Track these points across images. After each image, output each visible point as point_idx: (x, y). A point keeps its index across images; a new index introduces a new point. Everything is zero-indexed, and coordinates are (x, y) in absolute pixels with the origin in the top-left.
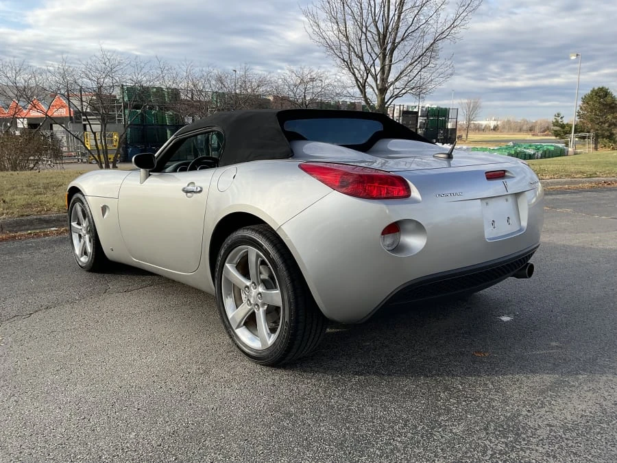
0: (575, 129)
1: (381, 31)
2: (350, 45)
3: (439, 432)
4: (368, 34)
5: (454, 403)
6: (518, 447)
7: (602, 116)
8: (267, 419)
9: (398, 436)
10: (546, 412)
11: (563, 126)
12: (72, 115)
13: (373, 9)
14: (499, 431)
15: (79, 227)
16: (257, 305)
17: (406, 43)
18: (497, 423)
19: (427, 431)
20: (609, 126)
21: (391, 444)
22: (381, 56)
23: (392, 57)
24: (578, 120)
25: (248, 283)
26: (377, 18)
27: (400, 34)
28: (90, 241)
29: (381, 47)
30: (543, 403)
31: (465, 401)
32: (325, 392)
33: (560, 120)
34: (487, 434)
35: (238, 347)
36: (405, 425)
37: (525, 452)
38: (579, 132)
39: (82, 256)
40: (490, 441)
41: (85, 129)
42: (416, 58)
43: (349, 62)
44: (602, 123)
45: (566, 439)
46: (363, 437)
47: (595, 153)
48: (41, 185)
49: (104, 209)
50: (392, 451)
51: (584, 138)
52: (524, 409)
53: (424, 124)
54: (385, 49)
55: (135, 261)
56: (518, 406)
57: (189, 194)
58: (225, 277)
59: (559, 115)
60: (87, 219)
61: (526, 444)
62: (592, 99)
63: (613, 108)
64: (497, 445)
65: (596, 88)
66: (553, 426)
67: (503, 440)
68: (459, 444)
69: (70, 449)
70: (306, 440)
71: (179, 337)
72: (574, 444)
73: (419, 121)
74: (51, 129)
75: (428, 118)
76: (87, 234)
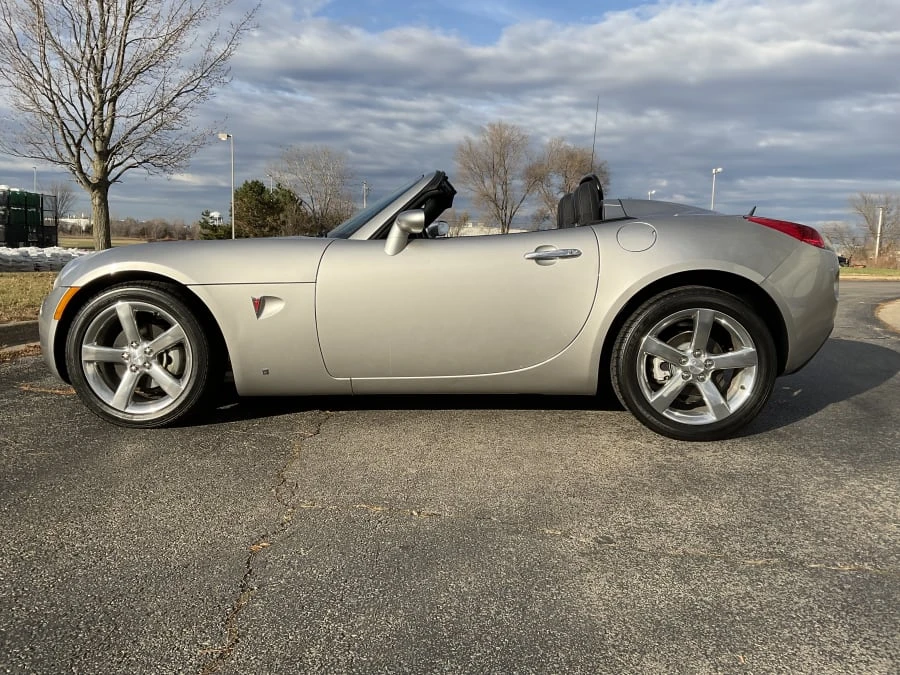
7: (260, 218)
11: (214, 228)
16: (702, 374)
25: (686, 354)
33: (209, 221)
53: (4, 216)
55: (336, 381)
57: (544, 261)
59: (207, 213)
62: (246, 194)
75: (9, 208)
76: (154, 358)
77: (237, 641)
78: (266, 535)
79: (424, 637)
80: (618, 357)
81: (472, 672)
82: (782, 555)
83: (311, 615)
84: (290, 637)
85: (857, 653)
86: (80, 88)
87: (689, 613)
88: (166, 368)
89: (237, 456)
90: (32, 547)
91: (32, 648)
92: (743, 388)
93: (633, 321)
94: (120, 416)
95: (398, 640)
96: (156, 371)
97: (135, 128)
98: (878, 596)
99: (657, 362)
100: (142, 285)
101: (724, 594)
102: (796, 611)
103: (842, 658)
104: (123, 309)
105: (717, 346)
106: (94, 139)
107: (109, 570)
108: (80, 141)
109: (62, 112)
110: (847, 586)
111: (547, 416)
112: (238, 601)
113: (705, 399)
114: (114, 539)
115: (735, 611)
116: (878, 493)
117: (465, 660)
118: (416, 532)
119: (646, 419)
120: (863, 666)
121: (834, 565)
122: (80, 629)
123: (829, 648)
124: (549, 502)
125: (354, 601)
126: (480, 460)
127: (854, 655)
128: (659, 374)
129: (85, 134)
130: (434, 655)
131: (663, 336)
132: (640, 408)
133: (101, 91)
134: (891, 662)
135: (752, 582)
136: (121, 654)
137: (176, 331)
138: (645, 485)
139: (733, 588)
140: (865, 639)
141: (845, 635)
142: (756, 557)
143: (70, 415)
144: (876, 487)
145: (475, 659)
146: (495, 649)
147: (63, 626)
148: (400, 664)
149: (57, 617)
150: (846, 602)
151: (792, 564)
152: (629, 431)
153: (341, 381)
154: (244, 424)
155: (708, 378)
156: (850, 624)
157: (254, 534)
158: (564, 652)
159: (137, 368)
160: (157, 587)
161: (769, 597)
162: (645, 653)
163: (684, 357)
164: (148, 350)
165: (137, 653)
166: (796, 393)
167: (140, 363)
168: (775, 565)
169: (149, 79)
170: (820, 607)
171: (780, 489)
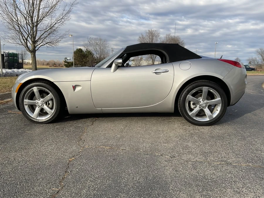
0: (75, 64)
11: (68, 63)
15: (34, 101)
16: (205, 106)
33: (67, 60)
53: (7, 60)
57: (158, 73)
65: (78, 49)
73: (5, 59)
75: (9, 57)
76: (44, 103)
77: (62, 188)
78: (74, 156)
79: (117, 187)
80: (180, 102)
81: (129, 197)
82: (225, 161)
83: (84, 180)
84: (78, 187)
85: (244, 191)
86: (27, 22)
87: (196, 179)
88: (48, 106)
89: (68, 132)
90: (6, 160)
91: (3, 190)
92: (217, 110)
93: (184, 91)
94: (35, 120)
95: (109, 188)
96: (45, 107)
97: (43, 34)
98: (252, 174)
99: (192, 103)
100: (40, 82)
101: (206, 173)
102: (227, 179)
103: (239, 193)
104: (35, 89)
105: (210, 98)
106: (31, 38)
107: (28, 167)
108: (27, 38)
109: (22, 30)
110: (243, 171)
111: (160, 119)
112: (64, 176)
113: (206, 114)
114: (30, 157)
115: (209, 179)
116: (256, 142)
117: (128, 194)
118: (118, 155)
119: (188, 120)
120: (245, 195)
121: (241, 164)
122: (18, 185)
123: (236, 189)
124: (158, 145)
125: (97, 176)
126: (139, 133)
127: (243, 192)
128: (192, 106)
129: (29, 36)
130: (119, 192)
131: (193, 95)
132: (187, 117)
133: (33, 23)
134: (254, 194)
135: (215, 170)
136: (29, 192)
137: (50, 95)
138: (186, 140)
139: (209, 172)
140: (247, 187)
141: (241, 186)
142: (217, 162)
143: (21, 120)
144: (256, 140)
145: (131, 193)
146: (137, 190)
147: (13, 184)
148: (109, 195)
149: (11, 181)
150: (243, 175)
151: (228, 164)
152: (184, 123)
153: (99, 109)
154: (71, 122)
155: (207, 108)
156: (243, 182)
157: (71, 156)
158: (157, 191)
159: (40, 106)
160: (41, 172)
161: (220, 174)
162: (181, 191)
163: (200, 101)
164: (43, 101)
165: (33, 192)
166: (236, 111)
167: (40, 105)
168: (223, 164)
169: (47, 19)
170: (235, 177)
171: (227, 141)
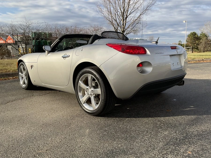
0: (186, 46)
1: (122, 11)
2: (112, 16)
3: (159, 134)
4: (118, 13)
5: (163, 125)
6: (188, 137)
7: (194, 41)
8: (98, 132)
9: (146, 136)
10: (195, 127)
11: (182, 45)
12: (14, 42)
13: (119, 4)
14: (180, 133)
15: (22, 74)
16: (91, 94)
17: (131, 15)
18: (179, 131)
19: (155, 134)
20: (197, 45)
21: (144, 138)
22: (122, 20)
23: (126, 20)
24: (187, 43)
25: (88, 87)
26: (121, 7)
27: (129, 13)
28: (26, 79)
29: (123, 17)
30: (193, 124)
31: (166, 124)
32: (117, 123)
33: (181, 43)
34: (176, 134)
35: (84, 110)
36: (147, 132)
37: (191, 139)
38: (187, 47)
39: (23, 84)
40: (178, 136)
41: (19, 47)
42: (134, 21)
43: (112, 22)
44: (194, 44)
45: (204, 134)
46: (133, 137)
47: (192, 53)
48: (5, 64)
49: (32, 66)
50: (144, 140)
51: (189, 49)
52: (187, 126)
54: (124, 17)
55: (43, 85)
56: (185, 125)
57: (64, 58)
58: (79, 86)
59: (180, 41)
60: (25, 71)
61: (190, 137)
62: (191, 35)
63: (198, 39)
64: (180, 137)
65: (192, 32)
66: (198, 131)
67: (182, 136)
68: (167, 137)
69: (27, 144)
70: (113, 138)
71: (62, 109)
72: (207, 136)
74: (7, 47)
